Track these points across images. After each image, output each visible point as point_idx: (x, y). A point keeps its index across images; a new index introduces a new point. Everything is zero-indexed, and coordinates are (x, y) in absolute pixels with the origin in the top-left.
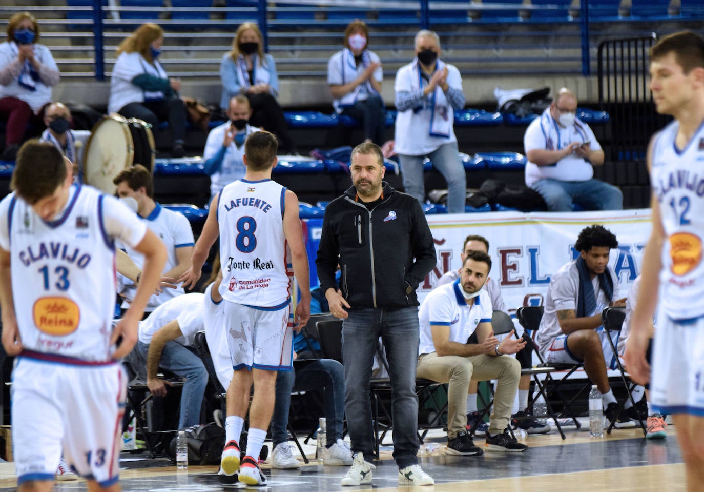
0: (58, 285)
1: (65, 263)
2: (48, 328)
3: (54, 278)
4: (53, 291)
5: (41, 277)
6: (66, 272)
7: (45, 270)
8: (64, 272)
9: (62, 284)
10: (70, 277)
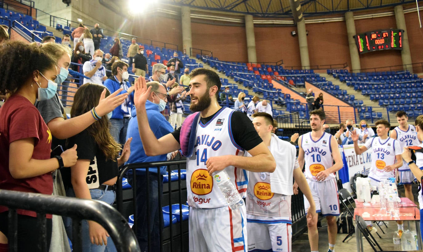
0: (381, 158)
1: (384, 153)
2: (379, 167)
3: (381, 156)
4: (380, 159)
5: (377, 155)
6: (384, 155)
7: (378, 154)
8: (383, 155)
9: (382, 157)
10: (384, 156)
